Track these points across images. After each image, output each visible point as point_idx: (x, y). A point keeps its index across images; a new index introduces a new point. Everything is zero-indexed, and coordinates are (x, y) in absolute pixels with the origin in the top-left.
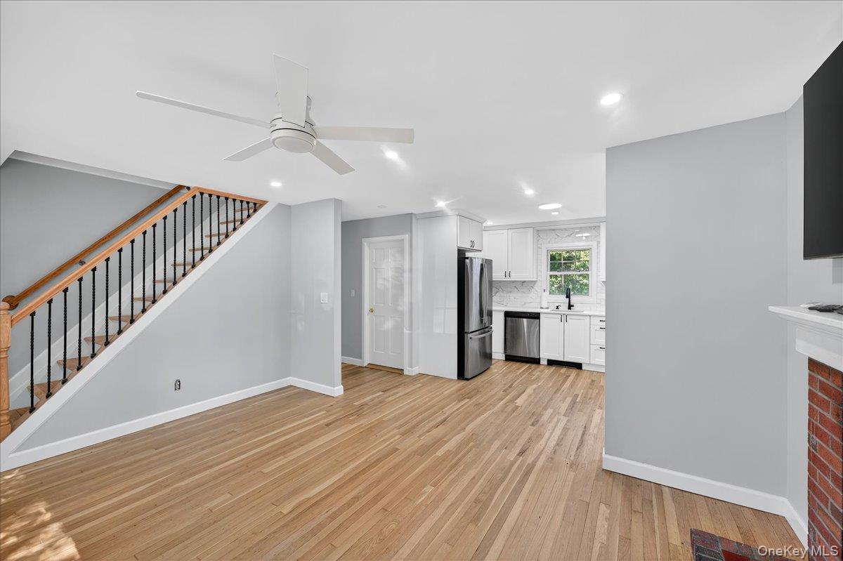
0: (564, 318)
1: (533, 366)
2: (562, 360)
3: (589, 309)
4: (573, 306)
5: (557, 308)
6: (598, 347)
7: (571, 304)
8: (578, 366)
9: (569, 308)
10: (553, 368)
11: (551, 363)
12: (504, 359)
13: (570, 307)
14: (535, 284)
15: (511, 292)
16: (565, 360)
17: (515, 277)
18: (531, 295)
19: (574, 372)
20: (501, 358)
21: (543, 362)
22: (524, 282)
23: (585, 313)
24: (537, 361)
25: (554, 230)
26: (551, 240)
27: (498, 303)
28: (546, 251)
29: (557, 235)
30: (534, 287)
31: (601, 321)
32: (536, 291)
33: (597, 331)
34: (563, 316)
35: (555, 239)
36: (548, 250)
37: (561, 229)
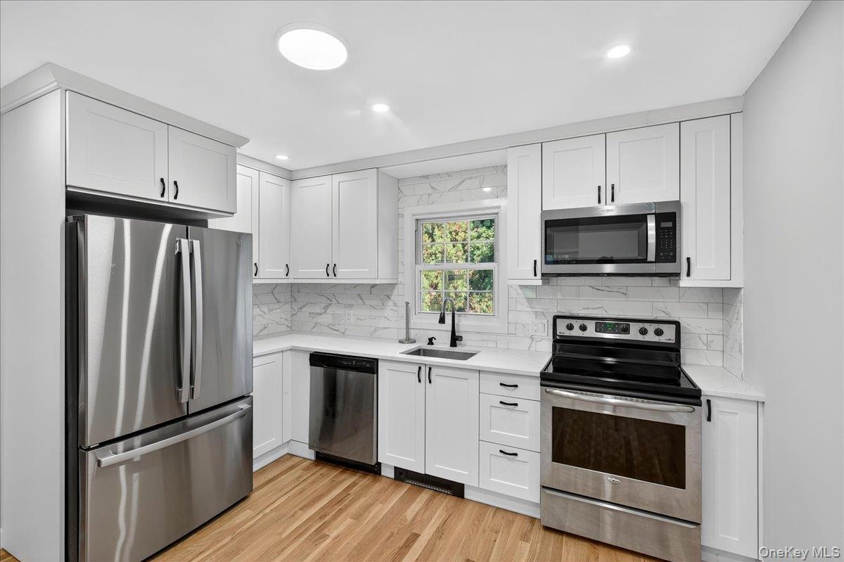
0: (425, 373)
1: (367, 480)
2: (422, 471)
3: (492, 345)
4: (459, 339)
5: (431, 341)
6: (496, 449)
7: (457, 334)
8: (456, 490)
9: (453, 344)
10: (405, 488)
11: (402, 475)
12: (312, 458)
13: (454, 340)
15: (352, 306)
16: (429, 474)
17: (347, 275)
18: (387, 312)
19: (445, 502)
20: (307, 456)
21: (388, 472)
22: (374, 286)
24: (374, 470)
25: (426, 177)
26: (421, 197)
27: (338, 330)
28: (414, 221)
29: (433, 188)
30: (392, 298)
31: (501, 384)
32: (395, 305)
33: (493, 410)
34: (423, 368)
35: (429, 195)
36: (417, 220)
37: (439, 174)
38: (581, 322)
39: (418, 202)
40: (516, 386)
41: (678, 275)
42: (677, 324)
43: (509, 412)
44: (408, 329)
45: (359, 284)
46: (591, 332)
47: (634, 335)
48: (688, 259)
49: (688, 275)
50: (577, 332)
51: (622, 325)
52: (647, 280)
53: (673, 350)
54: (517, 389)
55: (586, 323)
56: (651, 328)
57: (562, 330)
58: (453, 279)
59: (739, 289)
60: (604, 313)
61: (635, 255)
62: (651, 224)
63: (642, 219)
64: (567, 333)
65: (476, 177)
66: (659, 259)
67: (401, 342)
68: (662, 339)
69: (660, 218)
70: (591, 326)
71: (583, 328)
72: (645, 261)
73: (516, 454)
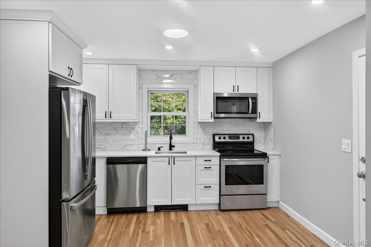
0: (172, 161)
1: (142, 216)
2: (170, 204)
3: (187, 148)
4: (174, 147)
5: (159, 149)
6: (203, 187)
7: (172, 145)
8: (184, 208)
9: (170, 149)
10: (162, 214)
11: (158, 209)
12: (106, 213)
13: (171, 147)
14: (136, 125)
15: (110, 134)
16: (173, 204)
17: (117, 117)
18: (132, 137)
21: (151, 209)
23: (189, 153)
24: (144, 210)
25: (155, 71)
26: (152, 80)
27: (100, 148)
28: (147, 91)
29: (158, 76)
30: (135, 129)
31: (205, 161)
32: (137, 133)
33: (202, 171)
34: (170, 158)
35: (156, 79)
36: (148, 91)
37: (161, 70)
38: (223, 136)
39: (150, 82)
40: (211, 160)
41: (256, 118)
42: (253, 135)
43: (208, 171)
44: (146, 144)
45: (126, 122)
46: (227, 140)
47: (241, 140)
48: (259, 113)
49: (259, 118)
50: (222, 140)
51: (237, 136)
52: (243, 120)
53: (252, 143)
54: (211, 162)
55: (225, 136)
56: (246, 137)
57: (217, 139)
58: (166, 119)
59: (271, 123)
60: (229, 132)
61: (245, 111)
62: (250, 100)
63: (247, 98)
64: (219, 140)
65: (180, 74)
66: (252, 113)
67: (143, 150)
68: (249, 140)
69: (253, 98)
70: (227, 137)
71: (224, 138)
72: (248, 113)
73: (210, 187)
